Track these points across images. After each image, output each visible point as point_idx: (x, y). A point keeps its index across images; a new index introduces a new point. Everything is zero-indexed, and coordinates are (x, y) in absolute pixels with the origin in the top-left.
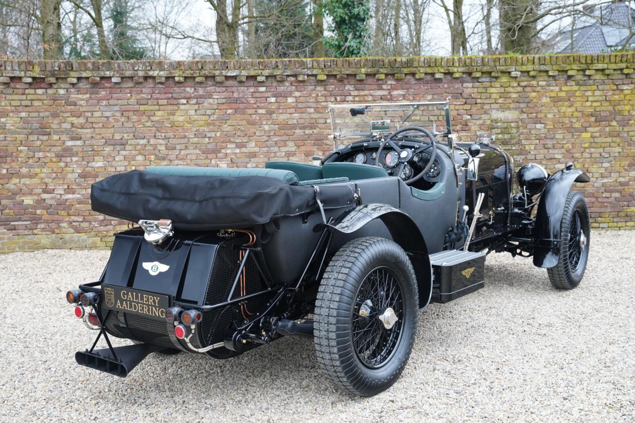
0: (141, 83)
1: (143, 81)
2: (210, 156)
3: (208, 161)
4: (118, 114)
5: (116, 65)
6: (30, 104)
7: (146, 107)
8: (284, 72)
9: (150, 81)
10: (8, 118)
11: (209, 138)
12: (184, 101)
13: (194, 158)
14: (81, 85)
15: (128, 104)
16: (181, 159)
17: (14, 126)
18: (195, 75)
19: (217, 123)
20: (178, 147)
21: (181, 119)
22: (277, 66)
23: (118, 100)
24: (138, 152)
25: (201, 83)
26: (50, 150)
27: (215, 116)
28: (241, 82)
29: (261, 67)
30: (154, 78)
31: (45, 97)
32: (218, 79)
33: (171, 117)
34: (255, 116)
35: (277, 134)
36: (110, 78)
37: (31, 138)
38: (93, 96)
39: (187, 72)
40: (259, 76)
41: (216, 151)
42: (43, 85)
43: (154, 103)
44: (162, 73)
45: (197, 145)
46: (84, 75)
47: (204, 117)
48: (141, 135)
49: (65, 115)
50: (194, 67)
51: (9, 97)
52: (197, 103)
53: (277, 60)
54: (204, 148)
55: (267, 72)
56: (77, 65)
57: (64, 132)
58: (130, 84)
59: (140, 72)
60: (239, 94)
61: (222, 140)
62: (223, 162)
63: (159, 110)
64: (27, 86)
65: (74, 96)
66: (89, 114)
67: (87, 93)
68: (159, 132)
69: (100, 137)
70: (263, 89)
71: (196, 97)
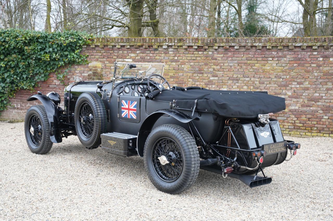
0: (249, 49)
1: (250, 48)
2: (282, 88)
3: (281, 91)
4: (236, 65)
5: (237, 40)
6: (195, 59)
7: (251, 62)
8: (329, 44)
9: (254, 48)
10: (185, 66)
11: (283, 79)
12: (271, 59)
13: (273, 89)
14: (219, 50)
15: (242, 60)
16: (267, 89)
17: (187, 69)
18: (278, 46)
19: (288, 71)
20: (265, 83)
21: (268, 68)
22: (325, 41)
23: (237, 57)
24: (245, 84)
25: (281, 49)
26: (203, 81)
27: (287, 67)
28: (303, 49)
29: (315, 41)
30: (256, 47)
31: (202, 55)
32: (290, 48)
33: (263, 67)
34: (309, 68)
35: (321, 78)
36: (234, 46)
37: (194, 75)
38: (225, 55)
39: (274, 44)
40: (314, 46)
41: (286, 86)
42: (202, 50)
43: (255, 60)
44: (260, 44)
45: (276, 82)
46: (222, 45)
47: (281, 67)
48: (247, 76)
49: (211, 64)
50: (278, 41)
51: (186, 55)
52: (278, 60)
53: (325, 37)
54: (279, 84)
55: (318, 44)
56: (218, 40)
57: (210, 73)
58: (244, 50)
59: (249, 44)
60: (301, 56)
61: (290, 80)
62: (289, 92)
63: (257, 63)
64: (195, 50)
65: (216, 55)
66: (222, 64)
67: (222, 54)
68: (256, 74)
69: (227, 76)
70: (315, 53)
71: (277, 57)
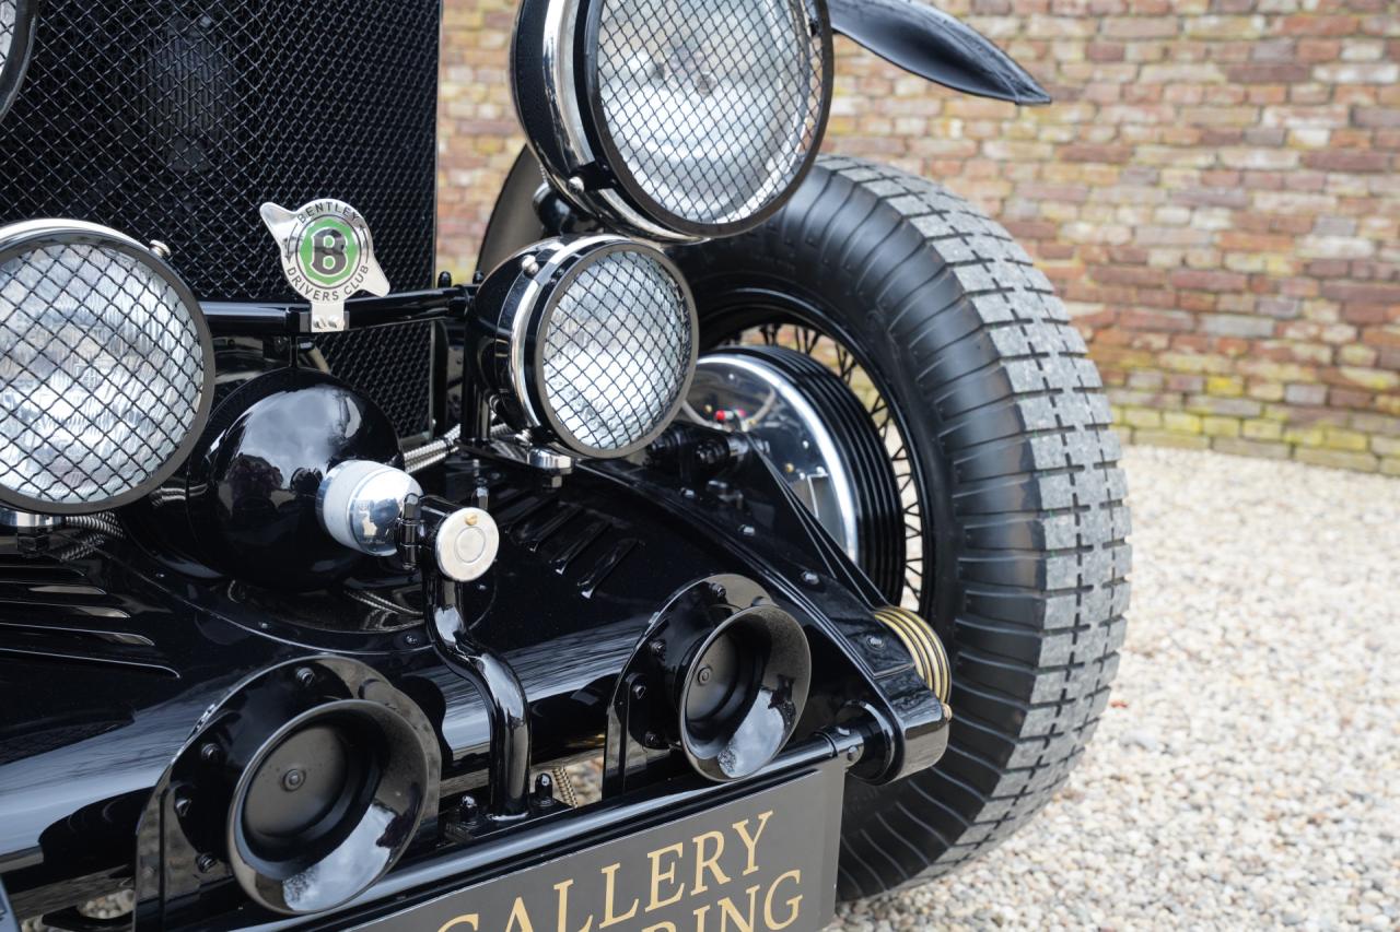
2: (1258, 93)
3: (1248, 115)
16: (1142, 101)
20: (1133, 51)
41: (1288, 74)
45: (1214, 46)
54: (1237, 57)
61: (1323, 25)
62: (1314, 122)
